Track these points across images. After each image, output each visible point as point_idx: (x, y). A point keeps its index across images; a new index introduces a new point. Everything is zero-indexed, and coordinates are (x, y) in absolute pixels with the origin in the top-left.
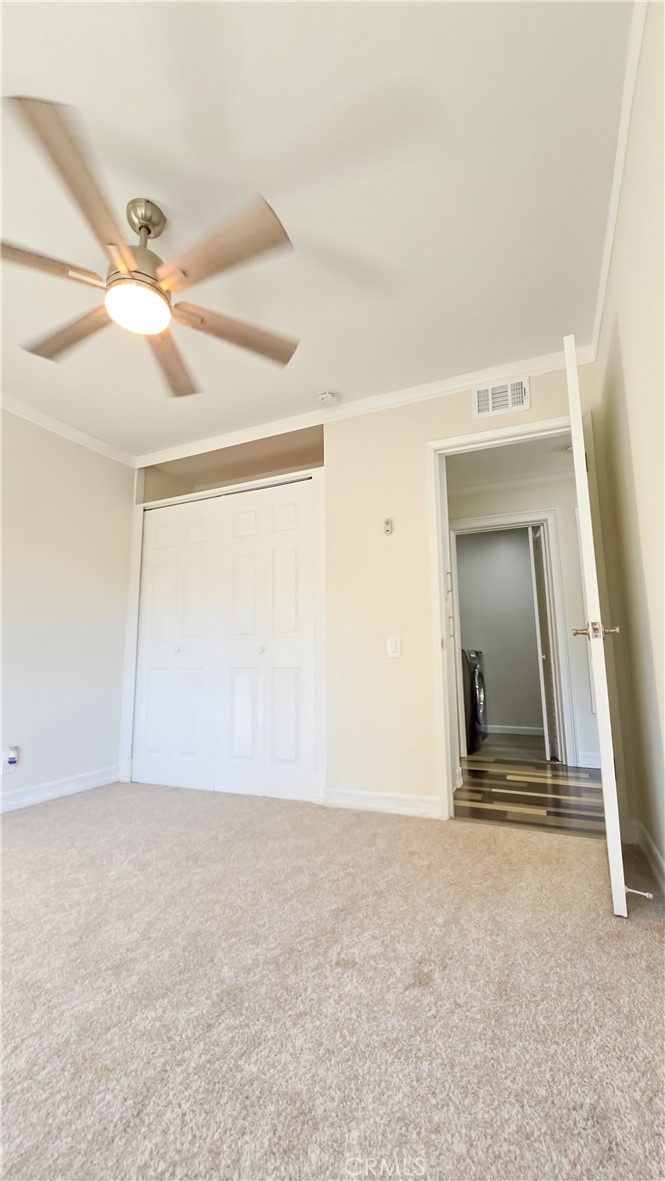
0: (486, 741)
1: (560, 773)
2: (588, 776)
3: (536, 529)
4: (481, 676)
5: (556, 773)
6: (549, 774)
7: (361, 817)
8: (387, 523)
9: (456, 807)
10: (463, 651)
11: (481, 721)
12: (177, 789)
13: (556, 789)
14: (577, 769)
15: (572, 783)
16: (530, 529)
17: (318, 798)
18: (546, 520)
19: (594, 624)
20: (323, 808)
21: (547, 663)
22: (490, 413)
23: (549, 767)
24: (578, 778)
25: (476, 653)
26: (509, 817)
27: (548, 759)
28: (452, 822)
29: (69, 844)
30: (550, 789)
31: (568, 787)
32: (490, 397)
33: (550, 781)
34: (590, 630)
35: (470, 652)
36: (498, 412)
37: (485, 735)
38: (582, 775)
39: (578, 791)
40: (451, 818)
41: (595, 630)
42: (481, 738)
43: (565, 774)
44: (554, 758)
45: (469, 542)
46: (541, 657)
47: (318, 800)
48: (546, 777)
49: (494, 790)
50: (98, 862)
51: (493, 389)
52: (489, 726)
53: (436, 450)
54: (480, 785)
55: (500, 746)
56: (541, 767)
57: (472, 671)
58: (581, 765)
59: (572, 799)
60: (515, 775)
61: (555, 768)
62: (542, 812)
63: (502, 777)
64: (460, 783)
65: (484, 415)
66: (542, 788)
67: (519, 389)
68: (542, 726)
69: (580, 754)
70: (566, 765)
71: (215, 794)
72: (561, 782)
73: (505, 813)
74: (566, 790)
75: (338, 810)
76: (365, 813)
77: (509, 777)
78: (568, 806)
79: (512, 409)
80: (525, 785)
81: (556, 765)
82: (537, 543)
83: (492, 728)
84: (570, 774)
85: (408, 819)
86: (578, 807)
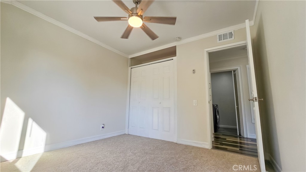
0: (219, 129)
1: (242, 139)
2: (251, 140)
3: (234, 71)
4: (218, 111)
5: (241, 139)
6: (238, 139)
7: (187, 147)
8: (193, 71)
9: (213, 146)
10: (213, 105)
11: (218, 124)
12: (139, 136)
13: (241, 143)
14: (247, 138)
15: (245, 142)
16: (233, 71)
17: (175, 141)
18: (238, 69)
19: (255, 98)
20: (176, 144)
21: (238, 108)
22: (223, 41)
23: (238, 137)
24: (247, 141)
25: (216, 105)
26: (228, 150)
27: (238, 135)
28: (212, 150)
29: (117, 147)
30: (239, 143)
31: (244, 143)
32: (222, 37)
33: (239, 141)
34: (254, 99)
35: (215, 105)
36: (225, 40)
37: (219, 128)
38: (249, 140)
39: (248, 144)
40: (212, 149)
41: (256, 99)
42: (218, 128)
43: (243, 139)
44: (240, 135)
45: (214, 75)
46: (236, 107)
47: (175, 142)
48: (238, 140)
49: (223, 142)
50: (124, 152)
51: (223, 34)
52: (220, 125)
53: (207, 51)
54: (218, 141)
55: (224, 131)
56: (237, 137)
57: (215, 110)
58: (249, 137)
59: (246, 146)
60: (228, 139)
61: (240, 138)
62: (238, 149)
63: (225, 139)
64: (213, 140)
65: (220, 41)
66: (236, 142)
67: (231, 34)
68: (237, 126)
69: (248, 134)
70: (244, 137)
71: (149, 138)
72: (242, 141)
73: (227, 148)
74: (244, 144)
75: (180, 144)
76: (188, 146)
77: (227, 139)
78: (245, 148)
79: (229, 39)
80: (232, 142)
81: (240, 137)
82: (235, 75)
83: (221, 126)
84: (245, 139)
85: (199, 148)
86: (248, 148)
